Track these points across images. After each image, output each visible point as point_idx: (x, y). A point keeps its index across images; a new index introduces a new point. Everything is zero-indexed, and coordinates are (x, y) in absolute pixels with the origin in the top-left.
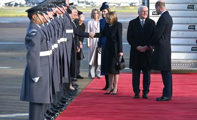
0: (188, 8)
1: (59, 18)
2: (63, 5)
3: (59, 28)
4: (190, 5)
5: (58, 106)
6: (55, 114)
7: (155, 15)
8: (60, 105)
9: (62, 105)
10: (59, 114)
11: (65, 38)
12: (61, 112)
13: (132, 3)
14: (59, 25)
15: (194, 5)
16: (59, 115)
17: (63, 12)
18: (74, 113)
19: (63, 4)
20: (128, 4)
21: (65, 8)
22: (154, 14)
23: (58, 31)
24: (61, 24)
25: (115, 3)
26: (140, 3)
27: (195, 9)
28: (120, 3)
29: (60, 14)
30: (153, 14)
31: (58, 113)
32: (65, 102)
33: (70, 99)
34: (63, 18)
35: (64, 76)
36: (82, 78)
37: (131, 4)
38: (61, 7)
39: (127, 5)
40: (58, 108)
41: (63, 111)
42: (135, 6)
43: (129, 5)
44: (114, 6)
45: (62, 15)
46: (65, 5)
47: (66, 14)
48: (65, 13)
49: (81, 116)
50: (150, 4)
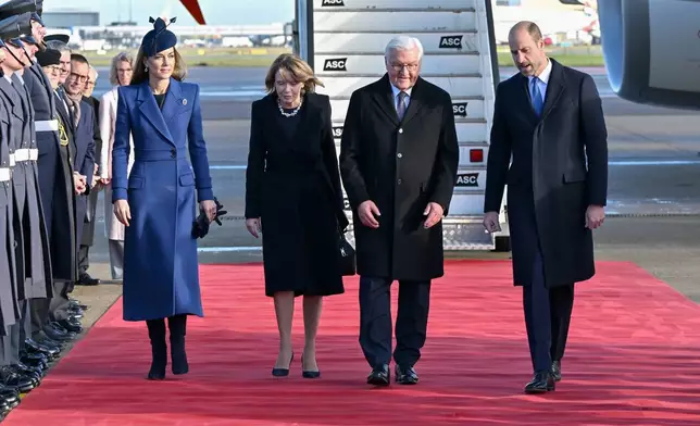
0: (441, 46)
1: (10, 81)
2: (21, 39)
3: (11, 115)
4: (448, 38)
5: (14, 376)
6: (4, 401)
7: (333, 69)
8: (19, 371)
9: (27, 372)
10: (18, 400)
11: (32, 150)
12: (21, 396)
13: (261, 38)
14: (13, 105)
15: (460, 37)
16: (16, 403)
17: (23, 64)
18: (66, 399)
19: (23, 36)
20: (247, 39)
21: (30, 49)
22: (329, 69)
23: (9, 126)
24: (17, 102)
25: (202, 38)
26: (285, 35)
27: (465, 48)
28: (219, 35)
29: (16, 69)
30: (325, 69)
31: (13, 399)
32: (35, 363)
33: (52, 352)
34: (23, 83)
35: (29, 274)
36: (95, 282)
37: (255, 39)
38: (18, 46)
39: (241, 44)
40: (14, 382)
41: (30, 390)
42: (268, 45)
43: (250, 44)
44: (201, 46)
45: (20, 74)
46: (29, 40)
47: (34, 68)
48: (30, 65)
49: (89, 407)
50: (315, 35)
